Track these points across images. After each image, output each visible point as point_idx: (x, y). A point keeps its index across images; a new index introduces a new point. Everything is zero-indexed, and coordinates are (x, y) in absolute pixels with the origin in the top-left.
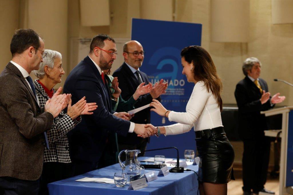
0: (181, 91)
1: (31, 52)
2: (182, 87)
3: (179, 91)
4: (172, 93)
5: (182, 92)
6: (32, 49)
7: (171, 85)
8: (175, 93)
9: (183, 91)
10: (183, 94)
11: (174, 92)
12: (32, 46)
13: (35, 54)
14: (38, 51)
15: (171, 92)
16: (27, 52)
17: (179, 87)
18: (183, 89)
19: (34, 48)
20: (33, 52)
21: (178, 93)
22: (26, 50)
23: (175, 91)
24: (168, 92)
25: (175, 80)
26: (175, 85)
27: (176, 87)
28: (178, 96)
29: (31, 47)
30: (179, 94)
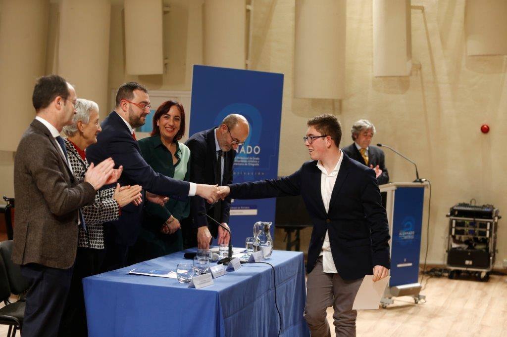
0: (255, 160)
1: (59, 104)
2: (257, 156)
3: (252, 160)
4: (244, 163)
5: (256, 162)
6: (59, 99)
7: (243, 152)
8: (247, 163)
9: (257, 160)
10: (258, 165)
11: (246, 161)
12: (59, 95)
13: (65, 105)
14: (68, 101)
15: (242, 161)
16: (53, 104)
17: (252, 155)
18: (258, 159)
19: (62, 97)
20: (62, 102)
21: (251, 163)
22: (52, 101)
23: (248, 160)
24: (239, 161)
25: (248, 147)
26: (248, 153)
27: (248, 156)
28: (251, 166)
29: (58, 98)
30: (253, 165)
